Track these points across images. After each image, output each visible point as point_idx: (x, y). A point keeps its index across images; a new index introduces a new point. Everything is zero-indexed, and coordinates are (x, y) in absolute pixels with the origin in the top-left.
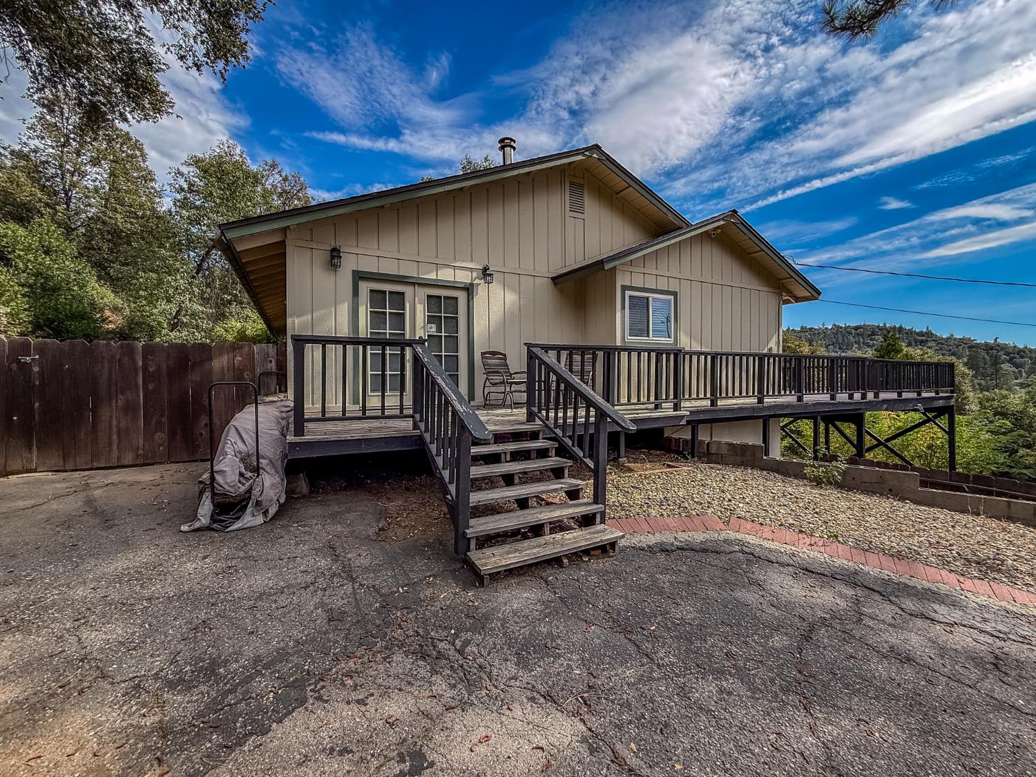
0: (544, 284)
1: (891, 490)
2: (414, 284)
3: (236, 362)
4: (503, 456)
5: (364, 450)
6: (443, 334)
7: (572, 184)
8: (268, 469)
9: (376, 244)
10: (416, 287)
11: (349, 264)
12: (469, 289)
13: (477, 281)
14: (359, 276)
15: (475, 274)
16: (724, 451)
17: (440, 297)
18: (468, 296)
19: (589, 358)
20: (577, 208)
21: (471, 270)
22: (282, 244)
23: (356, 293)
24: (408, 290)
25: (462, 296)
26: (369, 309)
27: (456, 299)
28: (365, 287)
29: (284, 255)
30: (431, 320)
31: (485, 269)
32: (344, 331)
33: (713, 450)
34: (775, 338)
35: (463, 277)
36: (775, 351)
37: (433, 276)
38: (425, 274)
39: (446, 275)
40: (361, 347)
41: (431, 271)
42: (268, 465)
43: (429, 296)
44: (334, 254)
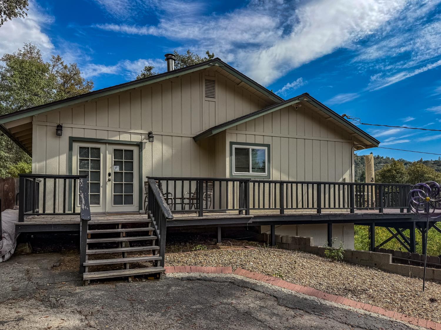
0: (187, 141)
1: (375, 264)
2: (105, 143)
3: (5, 187)
4: (121, 234)
5: (53, 229)
6: (124, 171)
7: (206, 80)
8: (7, 238)
9: (83, 122)
10: (107, 145)
11: (67, 133)
12: (140, 145)
13: (145, 141)
14: (73, 140)
15: (143, 137)
16: (290, 241)
17: (122, 150)
18: (139, 149)
19: (211, 185)
20: (210, 95)
21: (141, 134)
22: (31, 124)
23: (71, 149)
24: (102, 147)
25: (135, 150)
26: (79, 158)
27: (132, 151)
28: (76, 146)
29: (31, 129)
30: (116, 163)
31: (150, 133)
32: (64, 171)
33: (284, 241)
34: (348, 172)
35: (136, 139)
36: (348, 181)
37: (117, 138)
38: (112, 137)
39: (125, 137)
40: (73, 180)
41: (116, 136)
42: (7, 236)
43: (115, 150)
44: (59, 128)
